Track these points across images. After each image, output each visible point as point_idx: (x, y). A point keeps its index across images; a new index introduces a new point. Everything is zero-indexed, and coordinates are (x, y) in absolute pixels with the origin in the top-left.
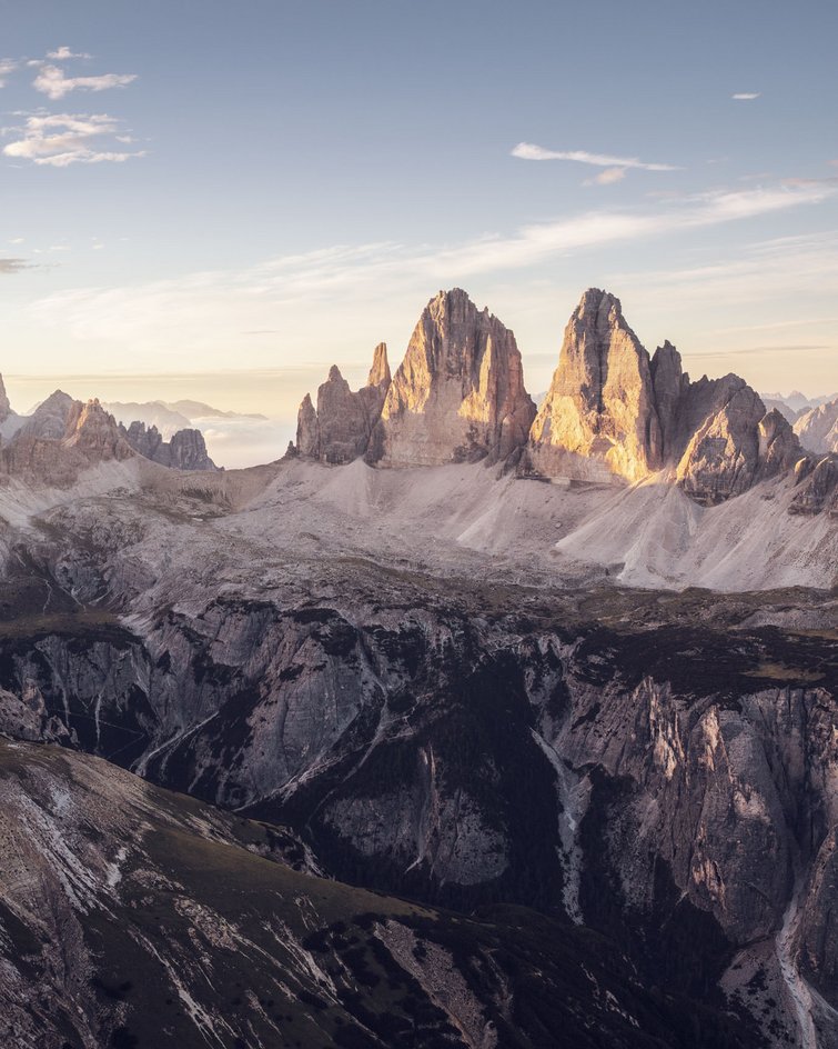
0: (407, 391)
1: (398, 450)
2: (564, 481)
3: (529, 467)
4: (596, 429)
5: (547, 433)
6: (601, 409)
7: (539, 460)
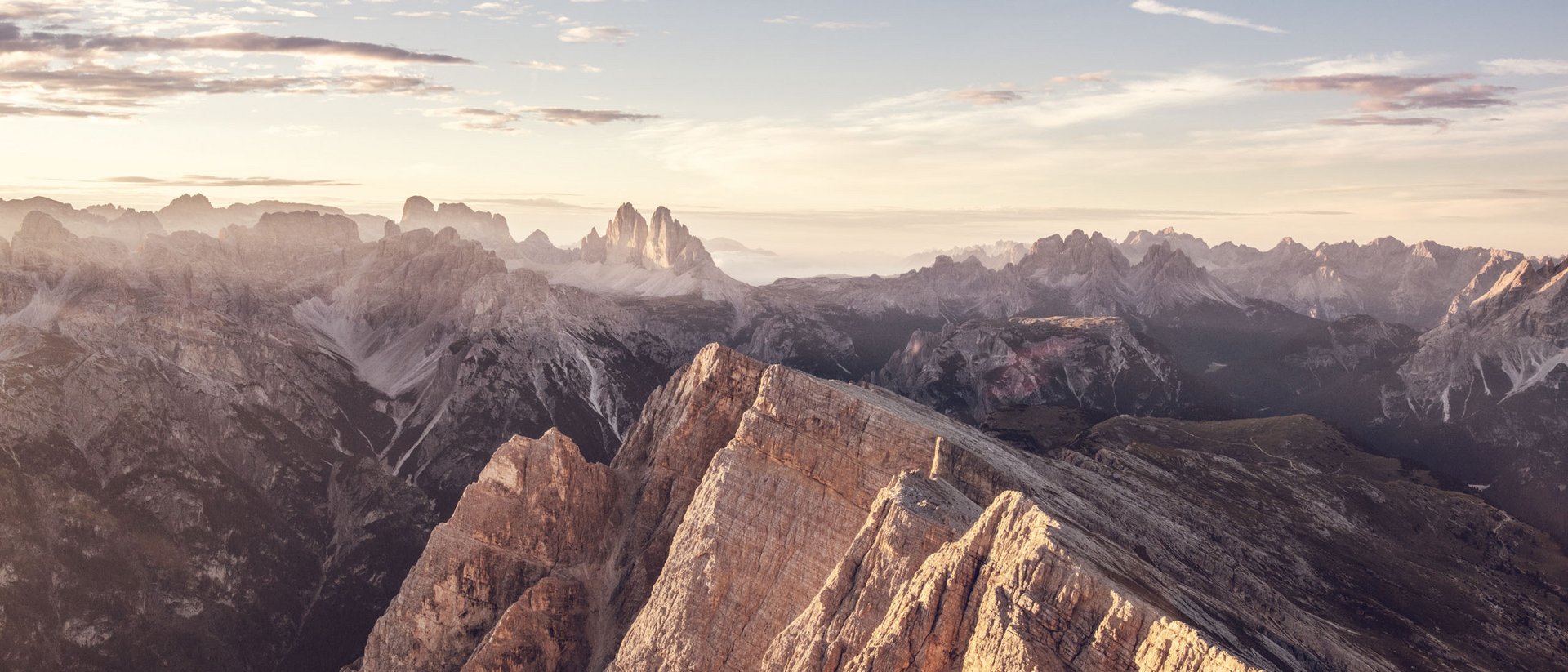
0: (613, 237)
1: (611, 258)
2: (650, 269)
3: (641, 264)
4: (657, 252)
5: (646, 253)
6: (658, 246)
7: (644, 261)
